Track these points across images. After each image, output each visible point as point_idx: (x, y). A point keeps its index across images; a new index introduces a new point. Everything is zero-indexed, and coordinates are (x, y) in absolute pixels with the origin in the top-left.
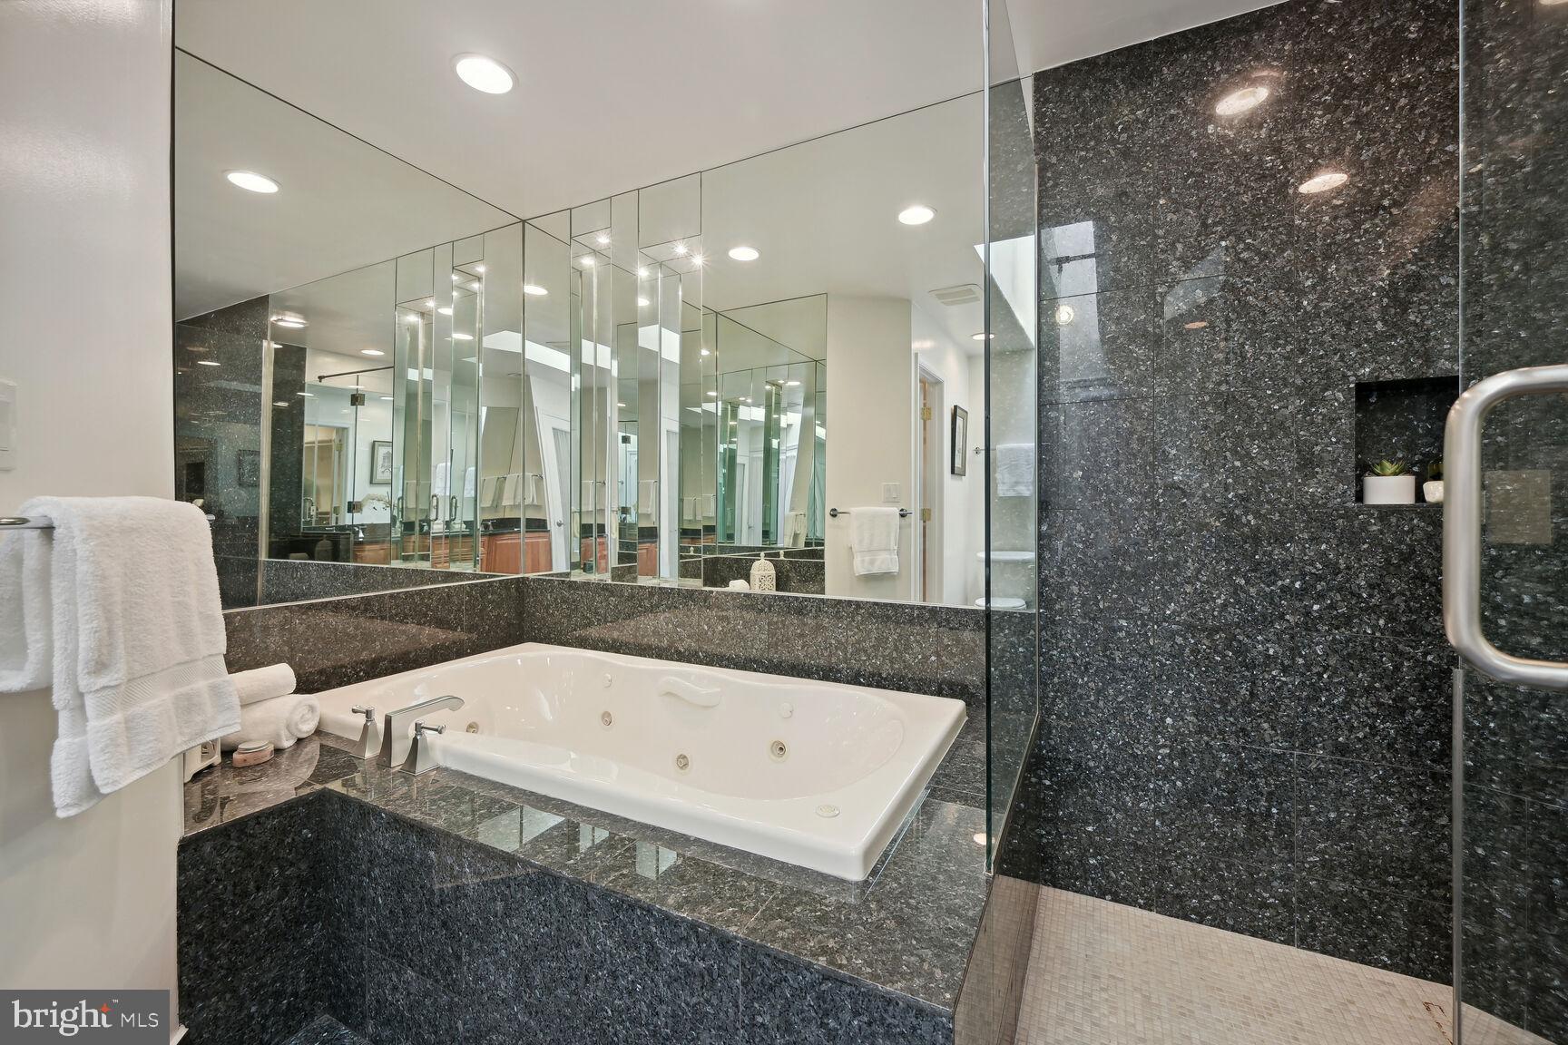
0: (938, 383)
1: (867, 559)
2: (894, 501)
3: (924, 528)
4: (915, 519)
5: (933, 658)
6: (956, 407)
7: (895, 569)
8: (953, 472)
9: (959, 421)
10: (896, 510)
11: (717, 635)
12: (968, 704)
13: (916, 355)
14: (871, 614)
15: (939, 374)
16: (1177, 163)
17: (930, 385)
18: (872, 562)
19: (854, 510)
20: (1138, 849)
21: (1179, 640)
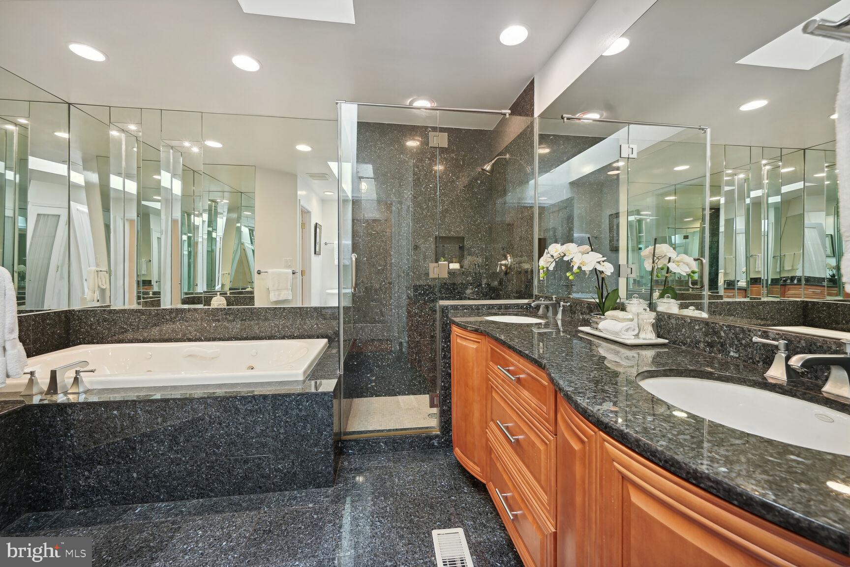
0: (309, 212)
1: (277, 293)
2: (289, 267)
3: (302, 279)
4: (299, 275)
5: (315, 326)
6: (316, 223)
7: (290, 298)
8: (315, 253)
9: (318, 230)
10: (290, 271)
11: (212, 328)
12: (329, 341)
13: (300, 200)
14: (290, 312)
15: (310, 210)
16: (393, 164)
17: (305, 213)
18: (279, 295)
19: (270, 271)
20: (383, 378)
21: (394, 311)
